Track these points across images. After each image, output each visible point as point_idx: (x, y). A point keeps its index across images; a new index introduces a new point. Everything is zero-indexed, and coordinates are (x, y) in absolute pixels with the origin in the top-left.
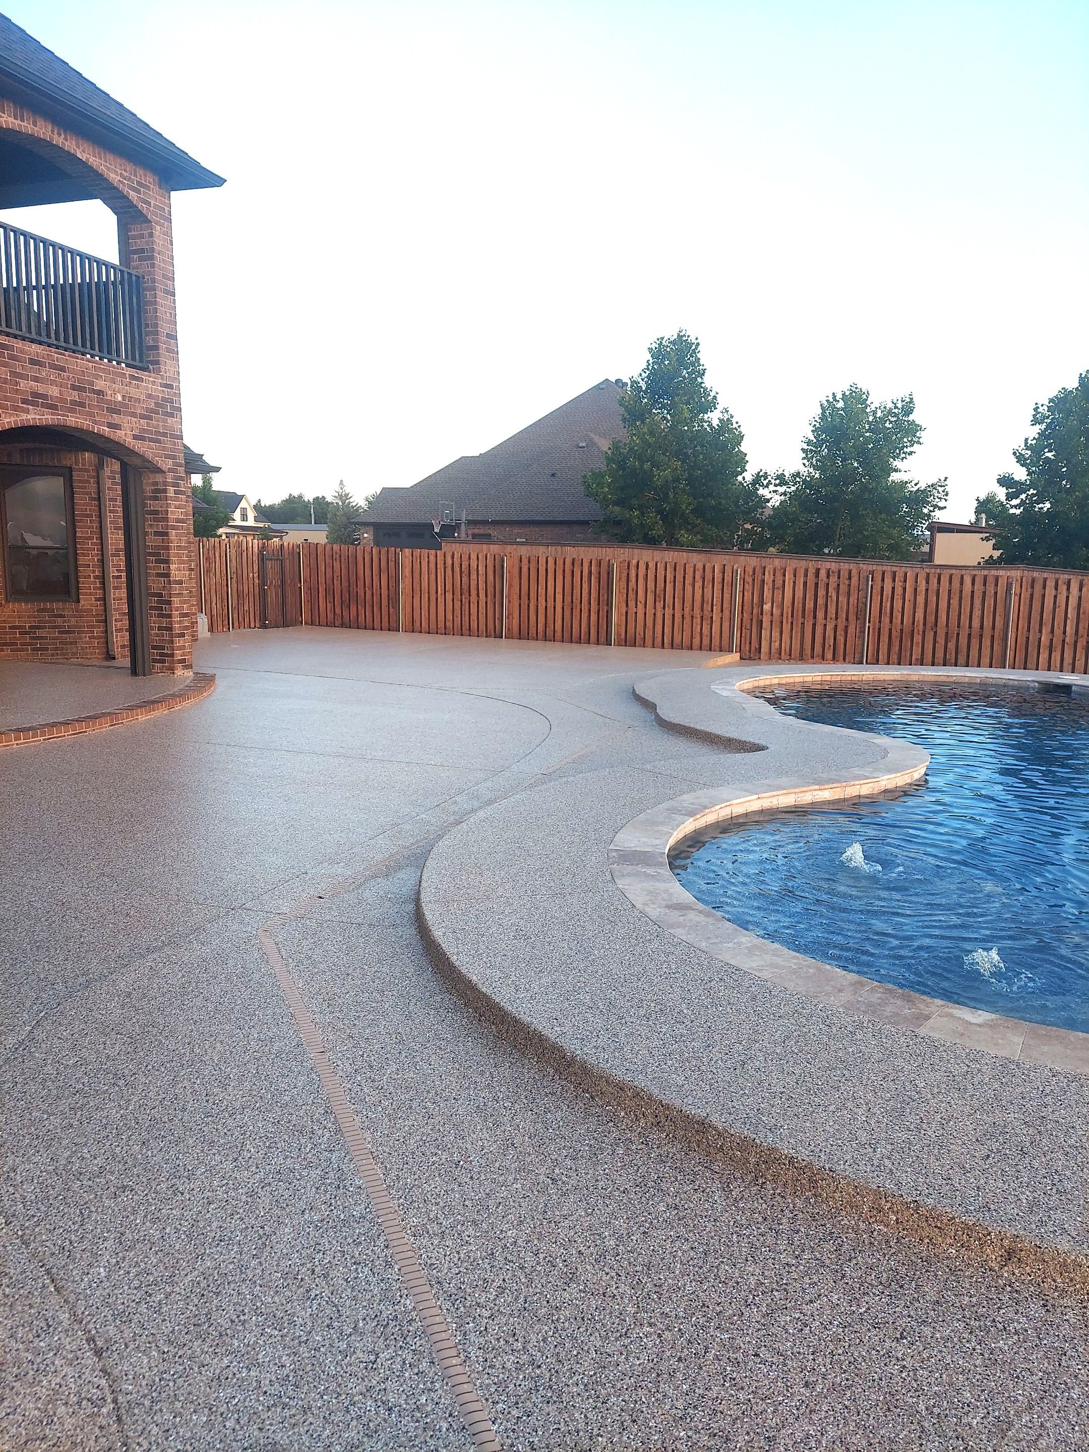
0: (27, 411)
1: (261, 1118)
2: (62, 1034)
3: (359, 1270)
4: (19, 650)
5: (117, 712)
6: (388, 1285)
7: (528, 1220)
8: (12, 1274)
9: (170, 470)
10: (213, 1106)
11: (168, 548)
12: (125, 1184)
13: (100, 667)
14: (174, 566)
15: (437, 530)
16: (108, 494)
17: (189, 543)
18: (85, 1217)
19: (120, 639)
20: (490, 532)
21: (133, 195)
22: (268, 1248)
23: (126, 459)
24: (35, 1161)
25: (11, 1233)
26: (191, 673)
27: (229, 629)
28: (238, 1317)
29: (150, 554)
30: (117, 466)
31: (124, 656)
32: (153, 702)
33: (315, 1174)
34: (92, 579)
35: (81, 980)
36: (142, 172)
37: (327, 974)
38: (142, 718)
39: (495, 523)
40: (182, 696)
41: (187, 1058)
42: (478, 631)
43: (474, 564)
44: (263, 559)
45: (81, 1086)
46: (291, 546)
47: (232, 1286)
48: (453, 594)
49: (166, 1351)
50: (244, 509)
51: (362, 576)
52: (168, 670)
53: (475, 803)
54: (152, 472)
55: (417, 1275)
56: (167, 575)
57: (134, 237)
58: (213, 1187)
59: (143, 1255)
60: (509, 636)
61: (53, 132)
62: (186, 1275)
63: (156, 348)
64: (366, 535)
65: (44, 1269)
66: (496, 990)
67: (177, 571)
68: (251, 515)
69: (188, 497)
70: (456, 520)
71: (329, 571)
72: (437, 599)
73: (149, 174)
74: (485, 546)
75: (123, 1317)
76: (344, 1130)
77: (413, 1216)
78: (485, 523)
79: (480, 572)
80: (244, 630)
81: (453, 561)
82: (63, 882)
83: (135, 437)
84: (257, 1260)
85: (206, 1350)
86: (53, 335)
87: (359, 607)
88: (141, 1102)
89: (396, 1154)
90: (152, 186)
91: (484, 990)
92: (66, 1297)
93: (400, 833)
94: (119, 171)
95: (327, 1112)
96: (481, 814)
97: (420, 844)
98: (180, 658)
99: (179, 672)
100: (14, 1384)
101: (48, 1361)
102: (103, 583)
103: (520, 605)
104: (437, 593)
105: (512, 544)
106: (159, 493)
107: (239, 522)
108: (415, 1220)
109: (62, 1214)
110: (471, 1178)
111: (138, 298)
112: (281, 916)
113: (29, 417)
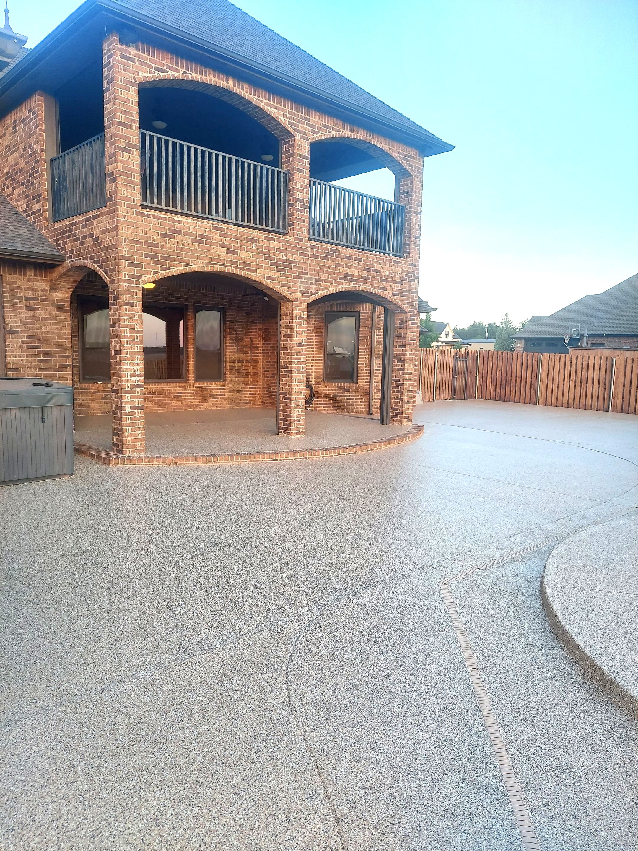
0: (342, 284)
1: (436, 702)
2: (332, 622)
3: (494, 823)
4: (327, 407)
5: (371, 443)
6: (512, 840)
7: (616, 829)
8: (297, 756)
9: (410, 311)
10: (409, 687)
11: (404, 355)
12: (358, 720)
13: (364, 418)
14: (407, 364)
15: (566, 341)
16: (376, 326)
17: (416, 351)
18: (336, 734)
19: (376, 404)
20: (604, 342)
21: (404, 163)
22: (437, 788)
23: (387, 306)
24: (314, 692)
25: (299, 732)
26: (411, 424)
27: (433, 400)
28: (416, 827)
29: (395, 358)
30: (382, 310)
31: (377, 413)
32: (390, 439)
33: (467, 748)
34: (365, 371)
35: (343, 592)
36: (410, 149)
37: (480, 618)
38: (384, 448)
39: (607, 336)
40: (405, 437)
41: (396, 653)
42: (591, 406)
43: (591, 363)
44: (456, 360)
45: (339, 655)
46: (473, 352)
47: (414, 806)
48: (575, 382)
49: (374, 834)
50: (447, 331)
51: (515, 370)
52: (399, 422)
53: (585, 522)
54: (400, 313)
55: (532, 840)
56: (403, 370)
57: (403, 185)
58: (406, 738)
59: (365, 768)
60: (614, 411)
61: (367, 135)
62: (388, 789)
63: (409, 244)
64: (519, 345)
65: (313, 759)
66: (597, 656)
67: (409, 367)
68: (451, 334)
69: (418, 326)
70: (580, 335)
71: (495, 367)
72: (564, 385)
73: (414, 150)
74: (600, 351)
75: (352, 804)
76: (488, 725)
77: (532, 798)
78: (601, 336)
79: (596, 368)
80: (442, 401)
81: (577, 361)
82: (338, 535)
83: (393, 294)
84: (430, 794)
85: (397, 841)
86: (358, 243)
87: (512, 389)
88: (370, 673)
89: (522, 751)
90: (414, 156)
91: (589, 654)
92: (323, 780)
93: (531, 535)
94: (398, 151)
95: (477, 709)
96: (590, 530)
97: (545, 544)
98: (406, 415)
99: (405, 423)
100: (294, 823)
101: (311, 816)
102: (370, 373)
103: (623, 390)
104: (564, 381)
105: (619, 350)
106: (403, 324)
107: (443, 339)
108: (533, 801)
109: (324, 728)
110: (574, 784)
111: (402, 218)
112: (454, 576)
113: (343, 286)
